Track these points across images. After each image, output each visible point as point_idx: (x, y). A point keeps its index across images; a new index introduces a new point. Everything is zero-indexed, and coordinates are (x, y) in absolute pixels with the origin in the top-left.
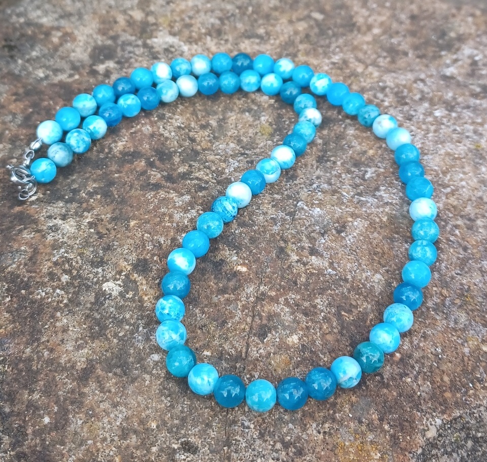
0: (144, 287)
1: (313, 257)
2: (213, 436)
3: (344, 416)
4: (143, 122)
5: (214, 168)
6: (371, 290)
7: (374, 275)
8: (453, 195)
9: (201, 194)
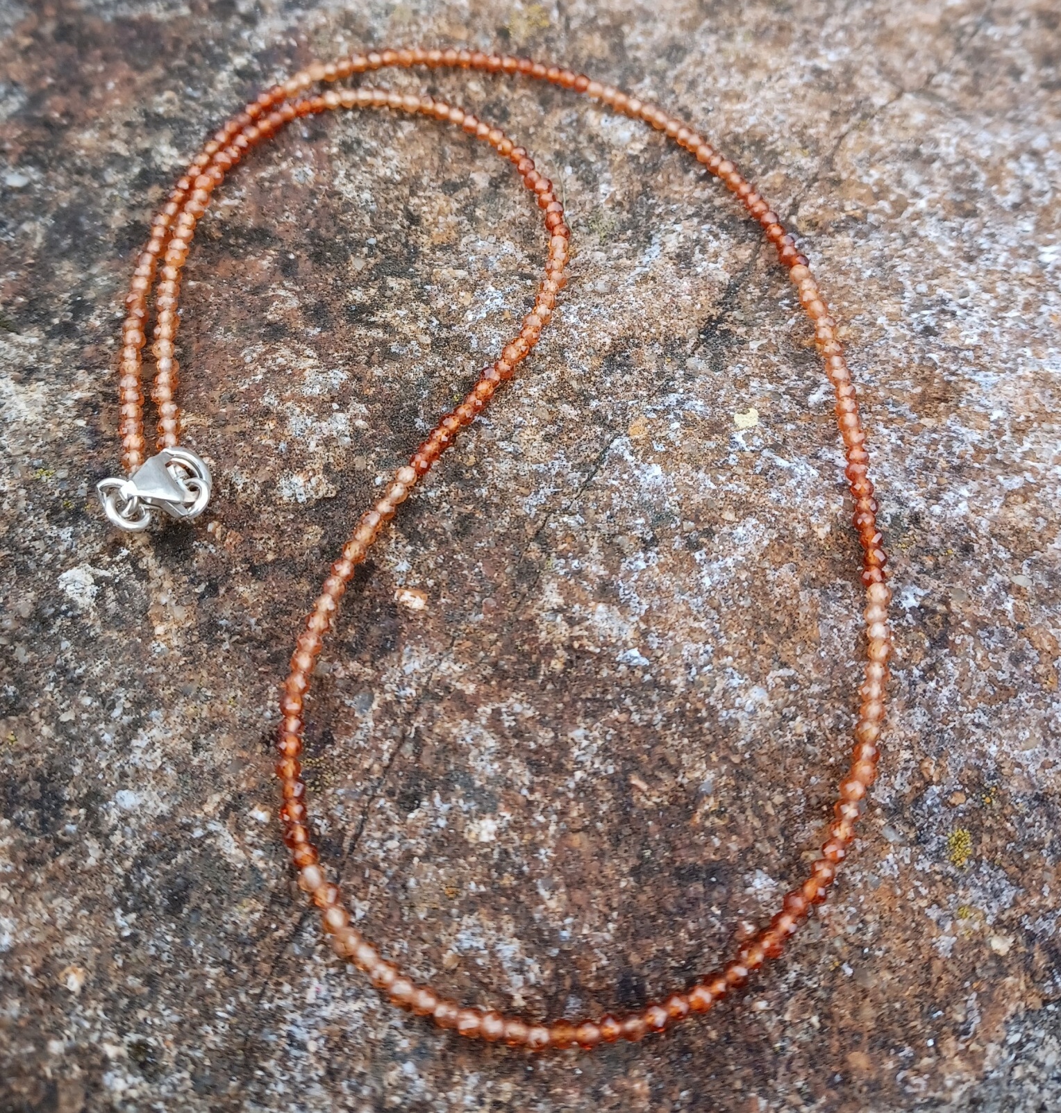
0: (164, 600)
1: (601, 607)
2: (212, 1046)
3: (560, 1071)
4: (299, 154)
5: (440, 303)
6: (726, 730)
7: (746, 688)
8: (1026, 500)
9: (378, 372)
